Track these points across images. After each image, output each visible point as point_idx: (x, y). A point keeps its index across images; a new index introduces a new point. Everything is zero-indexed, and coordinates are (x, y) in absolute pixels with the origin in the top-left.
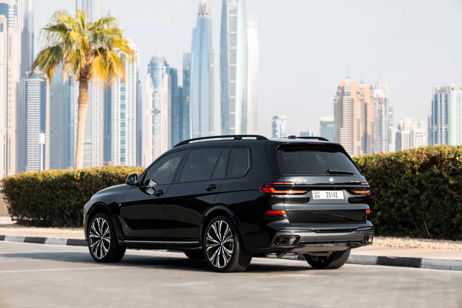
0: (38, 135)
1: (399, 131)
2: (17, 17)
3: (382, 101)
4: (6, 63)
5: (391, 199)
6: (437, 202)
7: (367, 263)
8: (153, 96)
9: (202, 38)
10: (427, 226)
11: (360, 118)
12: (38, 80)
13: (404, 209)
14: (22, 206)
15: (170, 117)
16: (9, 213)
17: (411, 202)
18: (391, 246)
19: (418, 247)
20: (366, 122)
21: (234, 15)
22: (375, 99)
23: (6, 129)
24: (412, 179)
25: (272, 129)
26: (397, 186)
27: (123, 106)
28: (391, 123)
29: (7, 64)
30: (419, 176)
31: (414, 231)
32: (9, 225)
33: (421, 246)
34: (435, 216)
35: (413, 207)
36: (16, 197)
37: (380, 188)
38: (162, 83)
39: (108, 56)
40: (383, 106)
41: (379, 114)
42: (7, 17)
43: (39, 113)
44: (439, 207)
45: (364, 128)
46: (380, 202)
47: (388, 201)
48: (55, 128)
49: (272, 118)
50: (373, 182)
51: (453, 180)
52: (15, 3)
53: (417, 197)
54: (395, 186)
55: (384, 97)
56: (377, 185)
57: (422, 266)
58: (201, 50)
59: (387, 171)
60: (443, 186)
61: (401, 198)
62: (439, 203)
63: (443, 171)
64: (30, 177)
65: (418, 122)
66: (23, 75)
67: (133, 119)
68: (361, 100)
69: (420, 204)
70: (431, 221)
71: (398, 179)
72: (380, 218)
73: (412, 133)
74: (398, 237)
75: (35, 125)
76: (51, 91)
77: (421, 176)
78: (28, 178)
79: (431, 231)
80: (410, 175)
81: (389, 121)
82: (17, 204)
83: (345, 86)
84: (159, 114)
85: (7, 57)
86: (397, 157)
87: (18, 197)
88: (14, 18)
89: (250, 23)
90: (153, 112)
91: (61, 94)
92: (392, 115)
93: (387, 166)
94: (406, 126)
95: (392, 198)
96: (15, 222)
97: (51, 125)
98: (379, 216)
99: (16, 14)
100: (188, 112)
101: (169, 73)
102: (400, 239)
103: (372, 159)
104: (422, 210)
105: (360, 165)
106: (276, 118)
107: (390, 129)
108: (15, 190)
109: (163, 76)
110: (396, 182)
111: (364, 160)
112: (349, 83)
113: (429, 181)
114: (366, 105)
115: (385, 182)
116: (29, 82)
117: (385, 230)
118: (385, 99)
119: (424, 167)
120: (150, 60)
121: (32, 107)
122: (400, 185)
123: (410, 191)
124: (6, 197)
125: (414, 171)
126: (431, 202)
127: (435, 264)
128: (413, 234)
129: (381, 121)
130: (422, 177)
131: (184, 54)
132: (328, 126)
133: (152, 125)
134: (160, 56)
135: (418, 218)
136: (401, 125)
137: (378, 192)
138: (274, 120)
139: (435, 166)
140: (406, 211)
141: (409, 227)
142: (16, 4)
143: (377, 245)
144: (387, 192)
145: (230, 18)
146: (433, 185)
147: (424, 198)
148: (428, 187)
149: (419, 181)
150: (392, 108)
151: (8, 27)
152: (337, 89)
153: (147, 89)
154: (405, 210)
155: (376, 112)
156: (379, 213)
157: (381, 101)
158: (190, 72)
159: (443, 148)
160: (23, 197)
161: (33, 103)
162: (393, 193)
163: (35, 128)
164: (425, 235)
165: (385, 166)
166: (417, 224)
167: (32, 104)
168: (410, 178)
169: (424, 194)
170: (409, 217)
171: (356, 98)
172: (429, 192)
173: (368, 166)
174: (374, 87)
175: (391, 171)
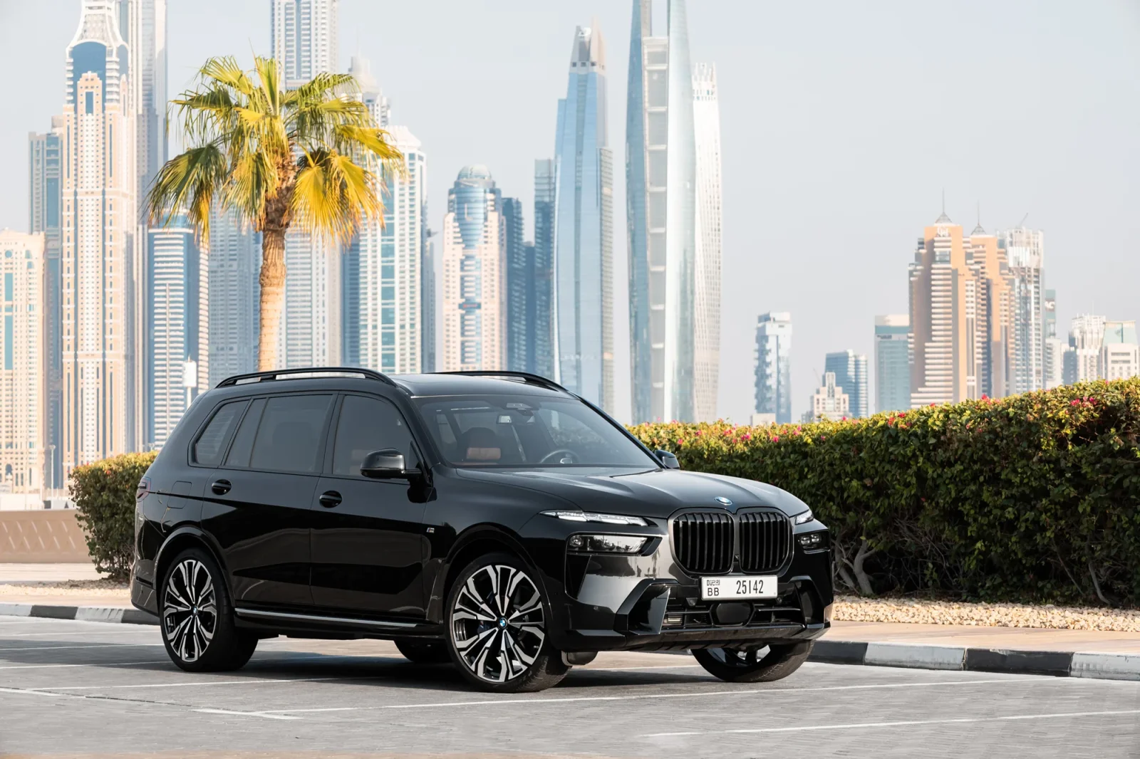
0: (180, 365)
1: (1073, 349)
2: (127, 76)
3: (1029, 276)
4: (101, 189)
5: (1009, 512)
6: (1119, 517)
7: (943, 666)
8: (462, 269)
9: (581, 124)
10: (1097, 576)
11: (974, 316)
12: (180, 230)
13: (1041, 535)
14: (122, 535)
15: (504, 319)
16: (91, 554)
17: (1056, 518)
18: (1005, 625)
19: (1072, 626)
20: (989, 327)
21: (662, 67)
22: (1010, 270)
23: (101, 352)
24: (1057, 461)
25: (756, 346)
26: (1021, 481)
27: (388, 293)
28: (1052, 328)
29: (104, 193)
30: (1075, 453)
31: (1065, 588)
32: (92, 582)
33: (1078, 626)
34: (1113, 552)
35: (1061, 529)
36: (107, 514)
37: (981, 484)
38: (484, 234)
39: (334, 166)
40: (1031, 287)
41: (1020, 309)
42: (103, 77)
43: (182, 311)
44: (1125, 530)
45: (983, 343)
46: (983, 520)
47: (1002, 516)
48: (222, 349)
49: (756, 319)
50: (965, 470)
52: (121, 42)
53: (1069, 505)
54: (1018, 480)
55: (1033, 266)
56: (975, 478)
57: (1072, 673)
58: (579, 152)
59: (998, 442)
61: (1032, 508)
62: (1125, 519)
63: (1134, 443)
64: (140, 466)
65: (1119, 327)
66: (144, 219)
67: (412, 326)
68: (977, 273)
69: (1079, 523)
70: (1106, 564)
71: (1024, 462)
72: (981, 557)
73: (1104, 353)
74: (1026, 603)
75: (172, 342)
76: (211, 257)
77: (1079, 455)
78: (135, 468)
79: (1107, 589)
80: (1054, 453)
81: (1046, 325)
82: (109, 530)
83: (936, 239)
84: (477, 311)
85: (104, 174)
86: (1021, 408)
87: (113, 515)
88: (119, 78)
89: (701, 85)
90: (461, 306)
91: (235, 264)
92: (1053, 310)
93: (999, 430)
94: (1088, 336)
95: (1010, 509)
96: (106, 575)
97: (212, 342)
98: (980, 552)
99: (124, 68)
100: (548, 305)
101: (501, 212)
102: (1029, 609)
103: (961, 412)
104: (1084, 538)
105: (932, 429)
106: (766, 318)
107: (1050, 344)
108: (105, 497)
109: (486, 219)
110: (1019, 470)
111: (941, 415)
112: (946, 232)
113: (1098, 466)
114: (988, 286)
115: (992, 470)
116: (156, 237)
117: (995, 588)
118: (1037, 270)
119: (1086, 433)
120: (455, 179)
121: (165, 297)
122: (1028, 477)
123: (1054, 492)
124: (82, 514)
125: (1061, 443)
126: (1104, 518)
127: (1105, 667)
128: (1062, 595)
129: (1026, 325)
130: (1081, 458)
131: (537, 162)
132: (895, 337)
133: (459, 339)
134: (480, 168)
135: (1074, 556)
136: (1077, 335)
137: (978, 494)
138: (760, 325)
139: (1113, 430)
140: (1046, 542)
141: (1053, 581)
142: (124, 43)
143: (974, 623)
144: (998, 493)
145: (651, 72)
146: (1110, 476)
147: (1089, 509)
148: (1097, 482)
149: (1076, 467)
150: (1053, 292)
151: (104, 100)
152: (917, 246)
153: (448, 251)
154: (1043, 538)
155: (1013, 303)
156: (979, 545)
157: (1025, 275)
158: (553, 207)
159: (1132, 387)
160: (124, 513)
161: (167, 288)
162: (1013, 496)
163: (171, 348)
164: (1092, 597)
165: (992, 431)
166: (1072, 572)
167: (165, 291)
168: (1053, 459)
169: (1089, 498)
170: (1054, 555)
171: (963, 269)
172: (1101, 493)
173: (952, 430)
174: (1008, 239)
175: (1007, 444)
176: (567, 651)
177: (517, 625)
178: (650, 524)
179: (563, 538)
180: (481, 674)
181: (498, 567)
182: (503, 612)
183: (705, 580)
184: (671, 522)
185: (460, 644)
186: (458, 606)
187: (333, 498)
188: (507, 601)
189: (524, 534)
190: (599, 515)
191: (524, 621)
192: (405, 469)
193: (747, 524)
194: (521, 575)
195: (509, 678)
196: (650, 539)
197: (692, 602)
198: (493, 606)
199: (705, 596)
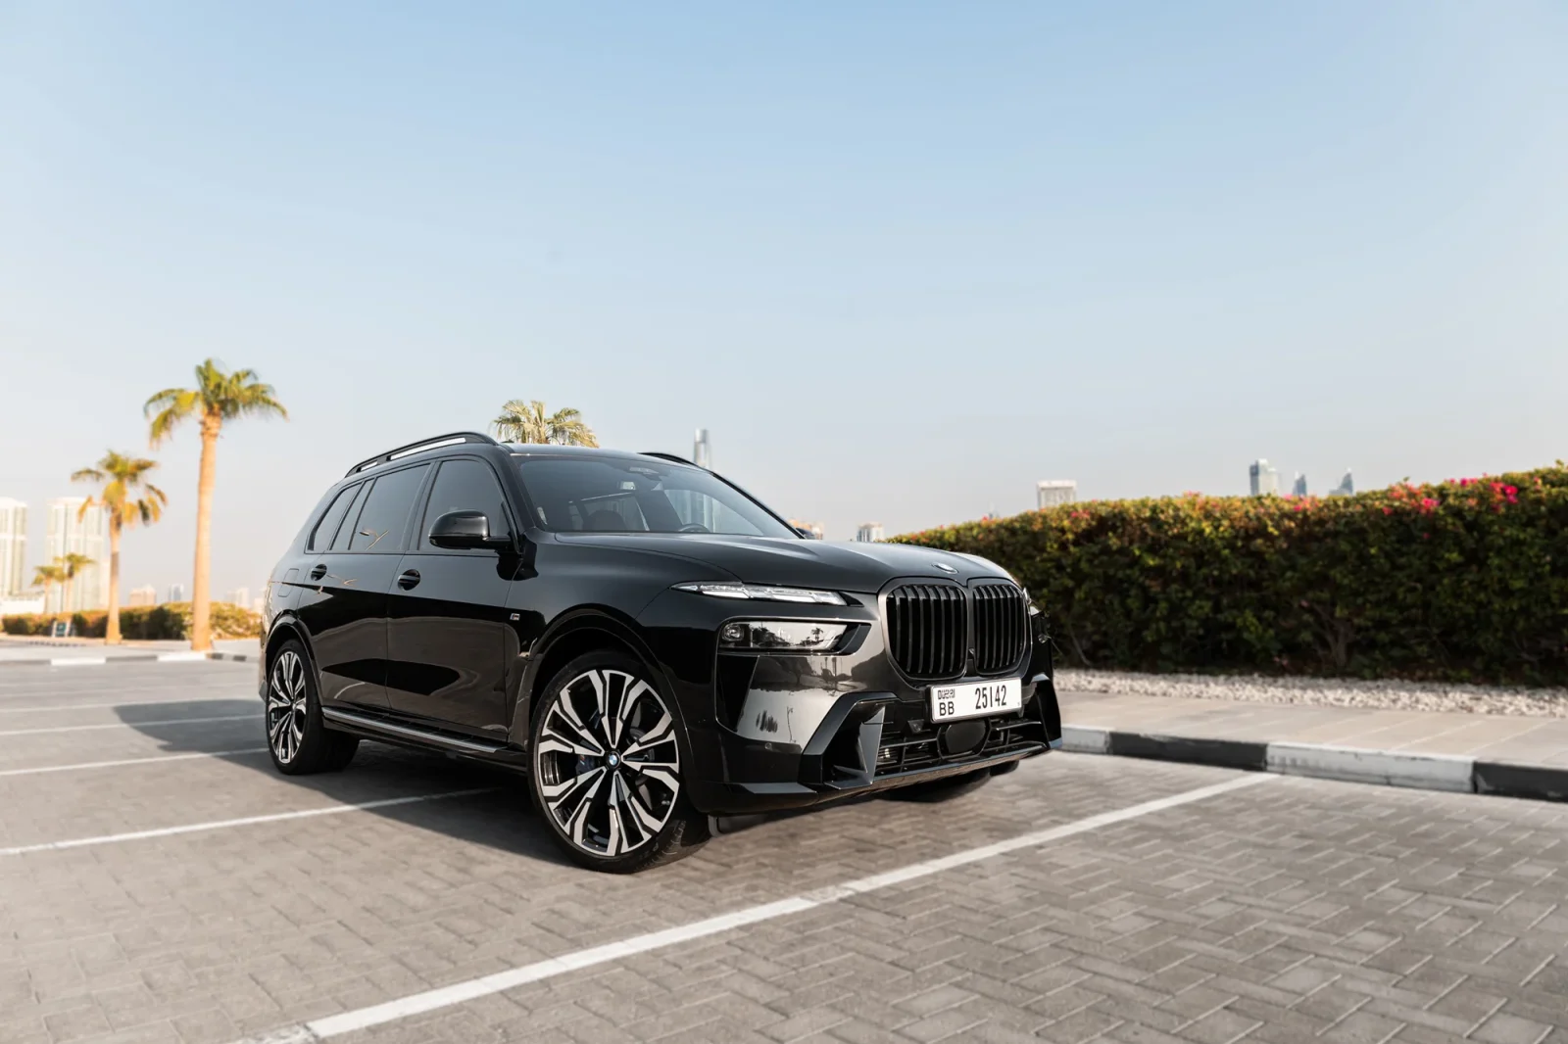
6: (1111, 601)
7: (1078, 749)
24: (1059, 560)
30: (1074, 553)
44: (1116, 611)
51: (1153, 560)
57: (1269, 768)
60: (1128, 572)
62: (1116, 603)
63: (1130, 543)
77: (1079, 554)
80: (1057, 554)
113: (1095, 562)
119: (1087, 536)
125: (1063, 546)
127: (1322, 764)
130: (1082, 556)
139: (1110, 534)
146: (1105, 569)
147: (1083, 596)
148: (1093, 575)
149: (1075, 564)
169: (1085, 587)
172: (1095, 583)
176: (717, 815)
177: (636, 766)
178: (850, 602)
179: (713, 628)
180: (578, 839)
181: (606, 673)
182: (614, 742)
183: (935, 690)
184: (883, 599)
185: (549, 791)
186: (546, 732)
187: (410, 580)
188: (619, 726)
189: (645, 621)
190: (769, 589)
191: (646, 760)
192: (489, 535)
193: (982, 601)
194: (642, 687)
195: (622, 851)
196: (851, 627)
197: (915, 725)
198: (599, 734)
199: (937, 716)
